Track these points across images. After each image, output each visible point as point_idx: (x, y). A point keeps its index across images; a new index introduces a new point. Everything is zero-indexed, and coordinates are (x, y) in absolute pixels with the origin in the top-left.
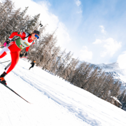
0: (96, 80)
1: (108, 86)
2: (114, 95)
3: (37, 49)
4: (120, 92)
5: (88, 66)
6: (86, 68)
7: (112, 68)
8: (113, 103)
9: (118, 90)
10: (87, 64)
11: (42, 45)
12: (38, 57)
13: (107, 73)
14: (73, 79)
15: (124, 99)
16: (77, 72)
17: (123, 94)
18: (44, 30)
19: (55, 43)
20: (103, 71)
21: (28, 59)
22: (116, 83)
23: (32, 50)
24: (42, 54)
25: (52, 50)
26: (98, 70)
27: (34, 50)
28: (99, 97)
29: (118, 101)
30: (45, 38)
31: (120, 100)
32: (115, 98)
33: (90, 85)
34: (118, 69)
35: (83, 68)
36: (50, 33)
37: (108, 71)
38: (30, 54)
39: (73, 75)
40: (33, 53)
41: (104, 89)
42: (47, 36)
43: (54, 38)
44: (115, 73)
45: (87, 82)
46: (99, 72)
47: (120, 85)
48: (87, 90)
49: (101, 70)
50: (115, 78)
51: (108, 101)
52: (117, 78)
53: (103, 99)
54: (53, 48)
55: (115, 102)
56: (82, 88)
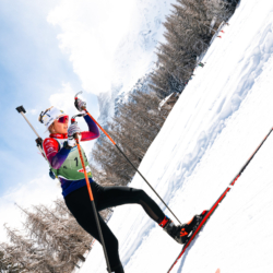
0: (127, 133)
1: (140, 114)
2: (157, 103)
3: (55, 248)
4: (153, 93)
5: (99, 148)
6: (104, 151)
7: (107, 104)
8: (169, 107)
9: (147, 98)
10: (96, 148)
11: (48, 237)
12: (72, 247)
13: (116, 113)
14: (122, 176)
15: (164, 87)
16: (110, 168)
17: (156, 90)
18: (16, 233)
19: (46, 210)
20: (111, 121)
21: (73, 268)
22: (136, 99)
23: (56, 259)
24: (67, 237)
25: (60, 217)
26: (110, 129)
27: (55, 255)
28: (158, 131)
29: (167, 98)
30: (33, 231)
31: (166, 95)
32: (163, 103)
33: (135, 145)
34: (110, 94)
35: (104, 156)
36: (24, 218)
37: (112, 112)
38: (63, 263)
39: (114, 176)
40: (63, 257)
41: (146, 120)
42: (31, 226)
43: (35, 212)
44: (117, 100)
45: (130, 150)
46: (112, 128)
47: (139, 92)
48: (145, 151)
49: (109, 124)
50: (126, 100)
51: (167, 115)
52: (126, 97)
53: (162, 124)
54: (57, 214)
55: (168, 103)
56: (140, 160)
